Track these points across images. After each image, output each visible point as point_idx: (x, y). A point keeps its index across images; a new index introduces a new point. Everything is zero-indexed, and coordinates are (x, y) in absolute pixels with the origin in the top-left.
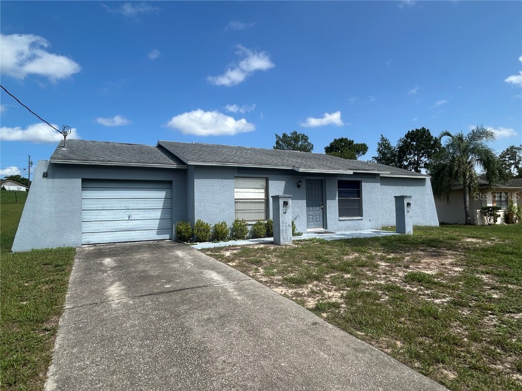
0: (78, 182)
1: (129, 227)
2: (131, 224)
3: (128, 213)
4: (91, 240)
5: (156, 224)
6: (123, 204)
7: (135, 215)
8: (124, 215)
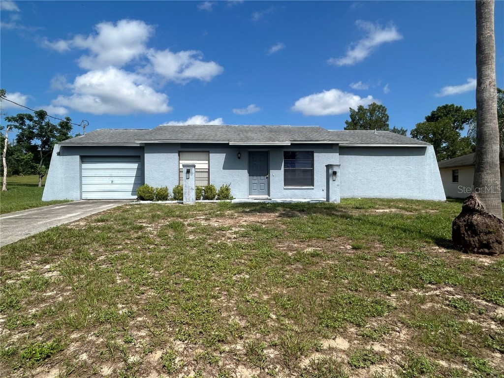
0: (77, 158)
1: (112, 189)
2: (113, 187)
3: (111, 179)
4: (88, 197)
5: (131, 188)
6: (108, 173)
7: (116, 180)
8: (108, 180)
